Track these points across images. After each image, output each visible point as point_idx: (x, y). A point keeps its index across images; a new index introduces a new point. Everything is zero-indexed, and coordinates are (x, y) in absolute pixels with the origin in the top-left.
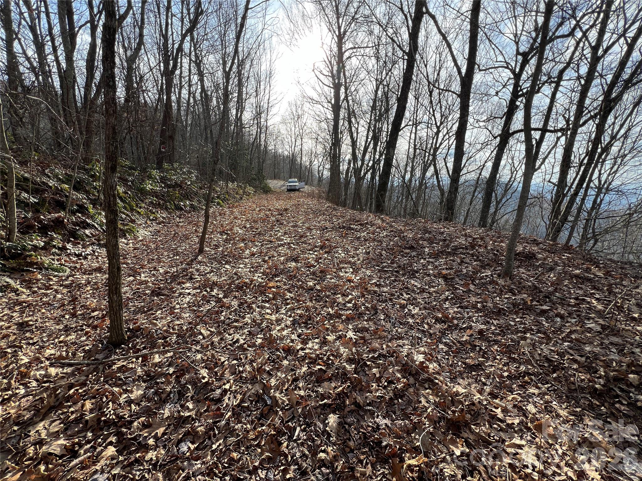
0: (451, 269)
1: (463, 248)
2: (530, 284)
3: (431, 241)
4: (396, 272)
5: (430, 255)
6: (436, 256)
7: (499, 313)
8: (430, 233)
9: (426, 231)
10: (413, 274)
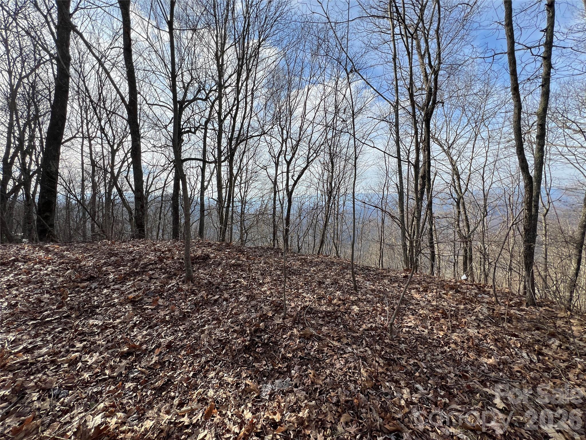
0: (140, 289)
1: (152, 264)
2: (206, 281)
3: (117, 265)
4: (65, 317)
5: (115, 281)
6: (122, 280)
7: (185, 316)
8: (116, 255)
9: (111, 254)
10: (92, 312)
